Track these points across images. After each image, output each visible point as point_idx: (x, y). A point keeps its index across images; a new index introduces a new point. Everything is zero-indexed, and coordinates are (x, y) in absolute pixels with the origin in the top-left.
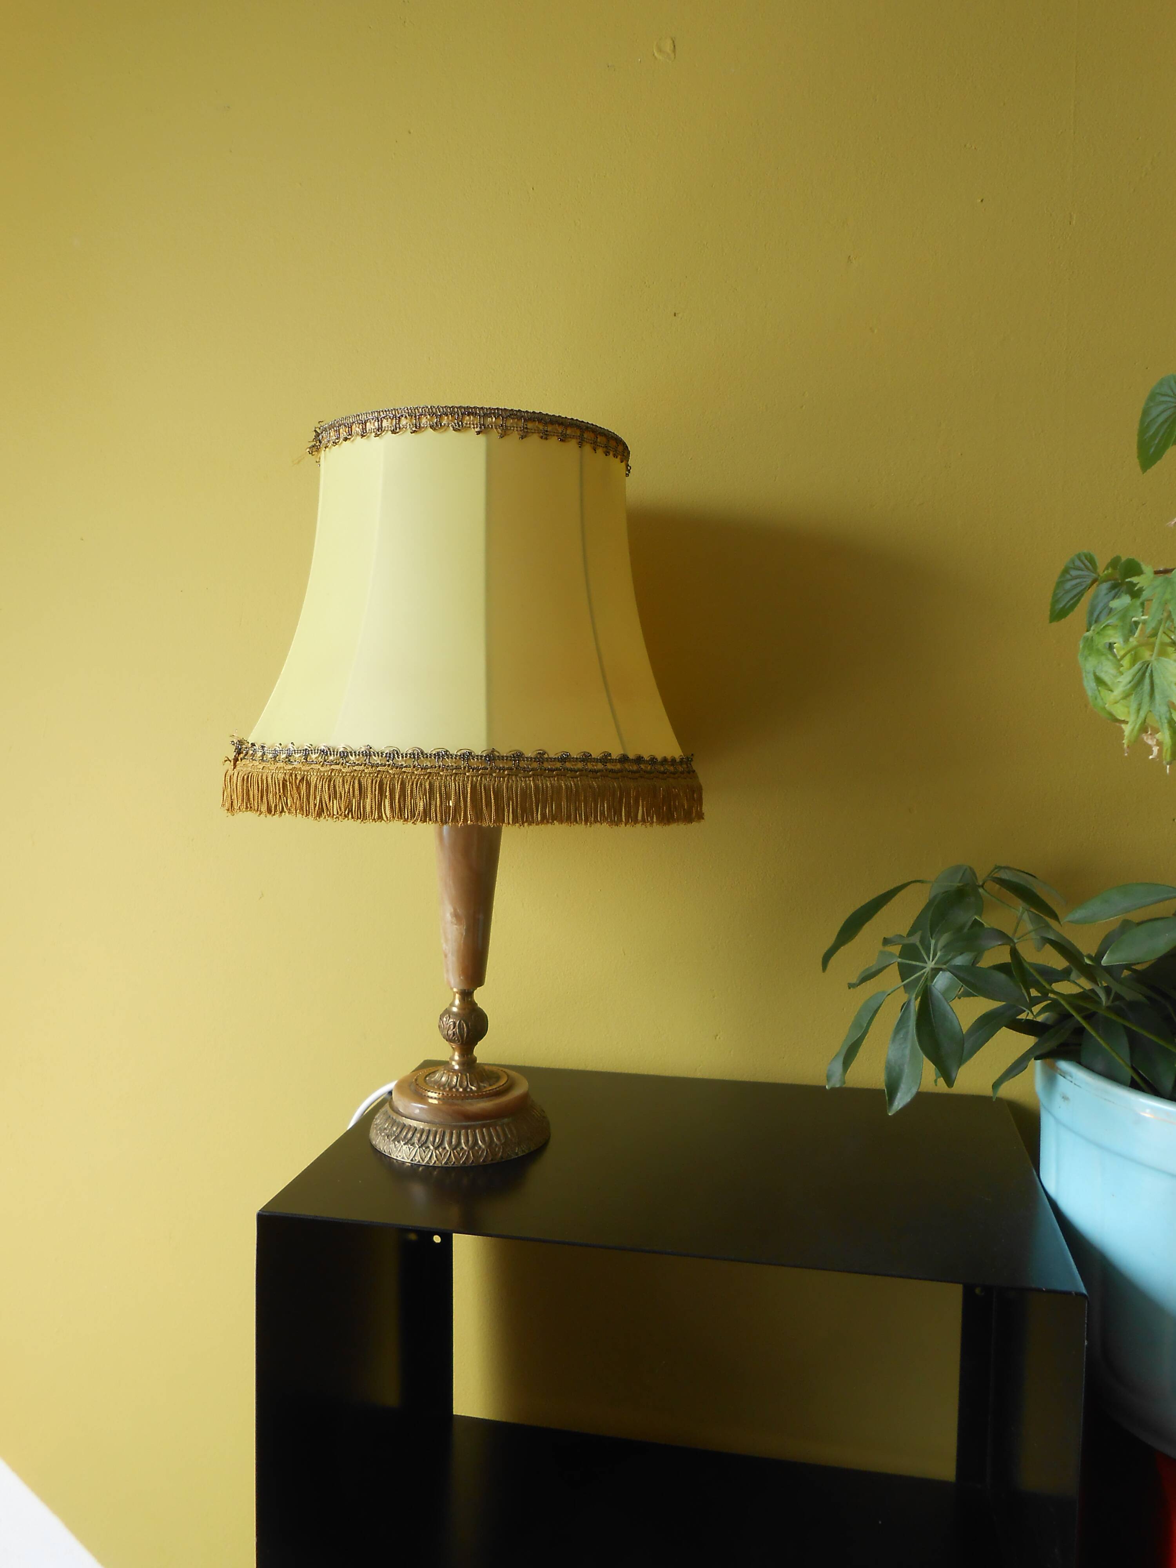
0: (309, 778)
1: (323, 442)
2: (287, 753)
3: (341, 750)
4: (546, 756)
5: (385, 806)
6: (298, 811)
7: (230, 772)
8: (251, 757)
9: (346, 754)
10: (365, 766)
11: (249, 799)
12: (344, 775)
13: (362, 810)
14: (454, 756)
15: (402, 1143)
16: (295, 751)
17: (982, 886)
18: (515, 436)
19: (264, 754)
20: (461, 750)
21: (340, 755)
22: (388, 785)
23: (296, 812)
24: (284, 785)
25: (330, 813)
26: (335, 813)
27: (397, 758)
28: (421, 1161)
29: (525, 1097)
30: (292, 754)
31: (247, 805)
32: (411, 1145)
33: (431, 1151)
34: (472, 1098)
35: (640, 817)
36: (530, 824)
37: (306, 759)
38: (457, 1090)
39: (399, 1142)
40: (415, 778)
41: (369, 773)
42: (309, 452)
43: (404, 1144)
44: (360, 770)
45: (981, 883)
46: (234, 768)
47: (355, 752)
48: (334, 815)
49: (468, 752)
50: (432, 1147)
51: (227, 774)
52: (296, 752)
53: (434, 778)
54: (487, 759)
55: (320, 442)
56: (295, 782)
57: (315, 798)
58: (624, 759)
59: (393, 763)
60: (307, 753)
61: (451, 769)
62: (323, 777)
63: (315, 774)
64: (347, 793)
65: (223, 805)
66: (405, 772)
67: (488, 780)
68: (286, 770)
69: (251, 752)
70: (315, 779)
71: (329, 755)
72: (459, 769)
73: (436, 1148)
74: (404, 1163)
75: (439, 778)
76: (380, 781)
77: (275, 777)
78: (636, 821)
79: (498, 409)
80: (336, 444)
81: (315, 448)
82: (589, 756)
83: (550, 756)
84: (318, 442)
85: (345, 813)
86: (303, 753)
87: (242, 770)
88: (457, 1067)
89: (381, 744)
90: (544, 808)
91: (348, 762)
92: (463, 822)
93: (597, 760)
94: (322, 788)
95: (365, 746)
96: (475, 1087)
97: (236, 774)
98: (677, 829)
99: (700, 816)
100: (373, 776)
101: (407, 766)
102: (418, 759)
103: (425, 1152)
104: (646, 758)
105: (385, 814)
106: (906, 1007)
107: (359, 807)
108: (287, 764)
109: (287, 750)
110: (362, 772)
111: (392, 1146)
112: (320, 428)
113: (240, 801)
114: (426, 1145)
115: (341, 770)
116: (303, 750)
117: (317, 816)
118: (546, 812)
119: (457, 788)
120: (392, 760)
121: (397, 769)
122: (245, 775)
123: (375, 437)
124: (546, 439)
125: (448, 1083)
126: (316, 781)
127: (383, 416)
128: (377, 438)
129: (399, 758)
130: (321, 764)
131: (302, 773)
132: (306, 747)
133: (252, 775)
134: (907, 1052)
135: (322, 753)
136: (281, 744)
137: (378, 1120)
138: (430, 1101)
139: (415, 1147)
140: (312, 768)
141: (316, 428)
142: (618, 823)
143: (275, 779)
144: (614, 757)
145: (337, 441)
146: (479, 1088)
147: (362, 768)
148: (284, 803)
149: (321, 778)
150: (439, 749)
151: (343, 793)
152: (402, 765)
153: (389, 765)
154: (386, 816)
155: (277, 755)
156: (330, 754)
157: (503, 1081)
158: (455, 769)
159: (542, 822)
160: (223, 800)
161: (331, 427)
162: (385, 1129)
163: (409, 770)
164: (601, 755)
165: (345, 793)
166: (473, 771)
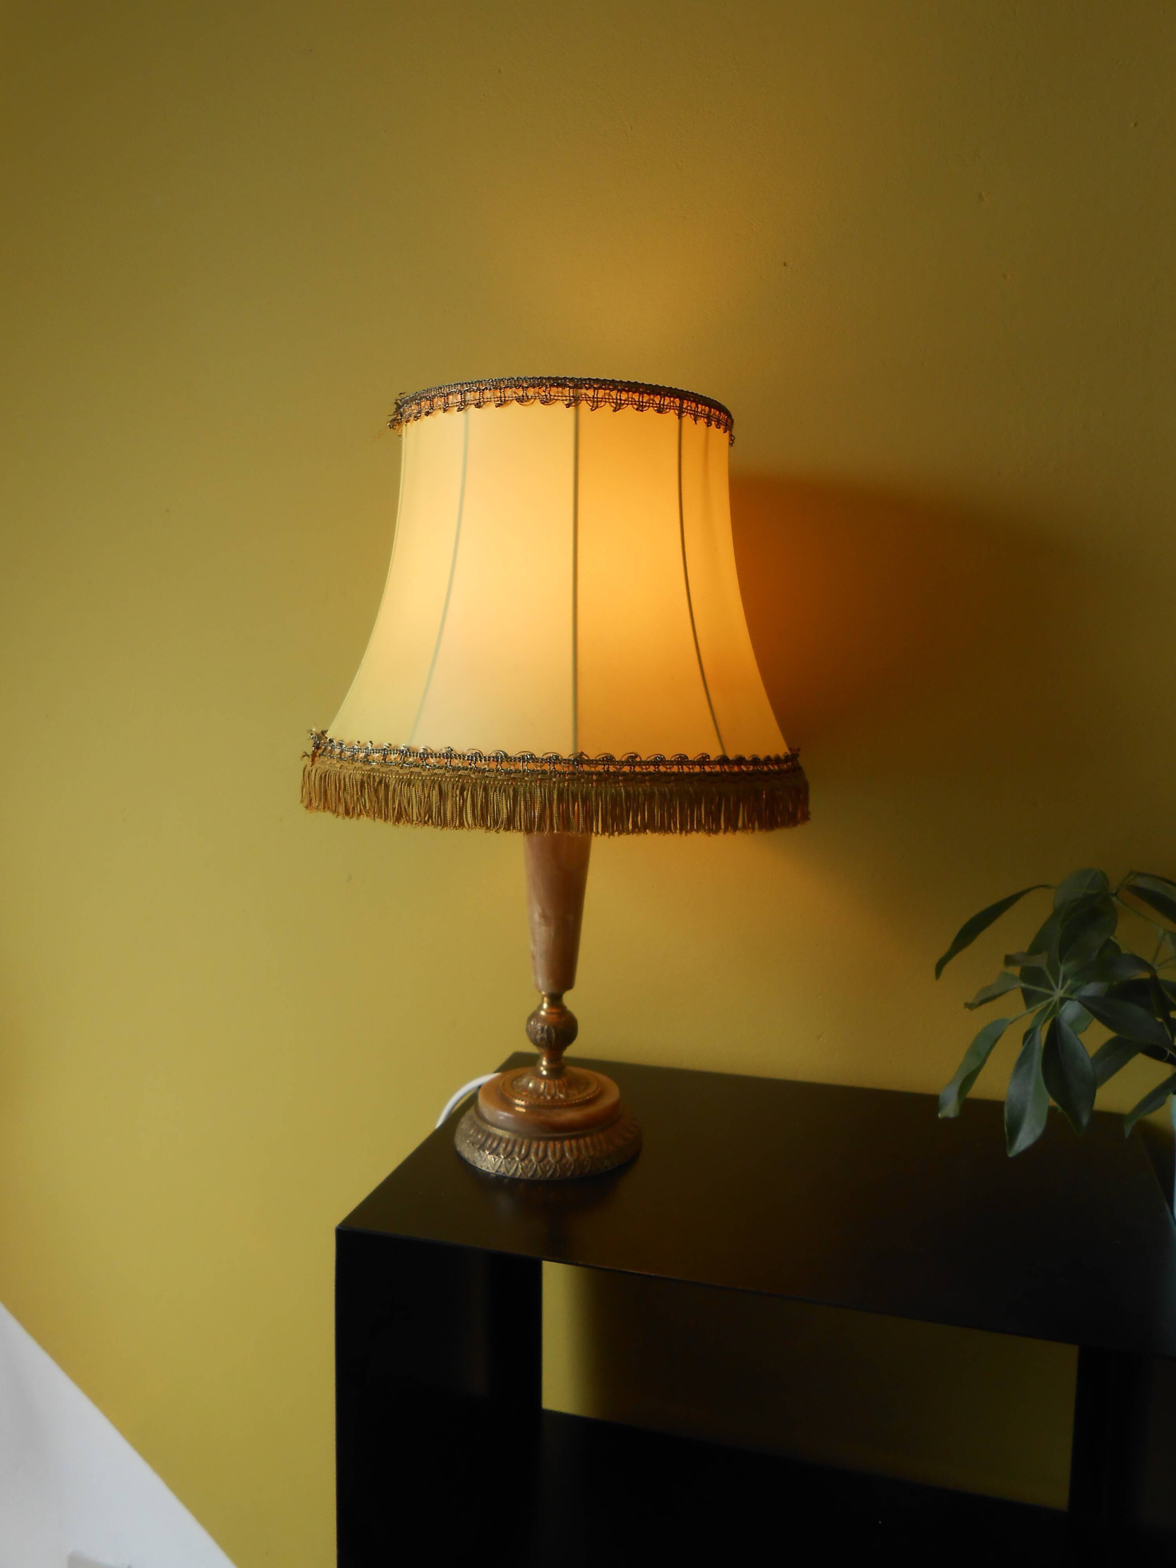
0: (387, 780)
1: (404, 416)
2: (366, 752)
3: (422, 751)
4: (638, 759)
5: (466, 810)
6: (376, 815)
7: (309, 768)
8: (329, 754)
9: (426, 756)
10: (445, 769)
11: (326, 799)
12: (424, 778)
13: (442, 816)
14: (540, 760)
15: (487, 1152)
16: (373, 750)
17: (1116, 895)
18: (607, 408)
19: (342, 751)
20: (547, 753)
21: (420, 757)
22: (470, 790)
23: (374, 816)
24: (362, 786)
25: (409, 818)
26: (415, 818)
27: (479, 761)
28: (506, 1173)
29: (615, 1106)
30: (371, 753)
31: (324, 805)
32: (497, 1155)
33: (517, 1163)
34: (560, 1107)
35: (740, 824)
36: (620, 834)
37: (384, 759)
38: (545, 1098)
39: (484, 1151)
40: (498, 784)
41: (450, 777)
42: (390, 426)
43: (489, 1154)
44: (440, 774)
45: (1114, 892)
46: (312, 765)
47: (435, 754)
48: (413, 820)
49: (555, 756)
50: (517, 1159)
51: (306, 769)
52: (375, 751)
53: (519, 784)
54: (576, 763)
55: (402, 416)
56: (374, 784)
57: (394, 802)
58: (723, 760)
59: (475, 767)
60: (386, 752)
61: (536, 775)
62: (402, 780)
63: (394, 777)
64: (427, 799)
65: (302, 801)
66: (487, 777)
67: (576, 786)
68: (364, 771)
69: (329, 748)
70: (394, 782)
71: (408, 756)
72: (544, 774)
73: (522, 1160)
74: (488, 1174)
75: (524, 784)
76: (461, 787)
77: (352, 778)
78: (735, 828)
79: (589, 379)
80: (418, 419)
81: (398, 420)
82: (685, 759)
83: (642, 760)
84: (399, 415)
85: (425, 819)
86: (382, 753)
87: (320, 768)
88: (545, 1073)
89: (462, 746)
90: (635, 816)
91: (428, 765)
92: (549, 831)
93: (694, 763)
94: (401, 792)
95: (446, 748)
96: (563, 1094)
97: (314, 771)
98: (781, 835)
99: (806, 817)
100: (454, 781)
101: (490, 770)
102: (502, 763)
103: (510, 1163)
104: (748, 758)
105: (467, 821)
106: (1029, 1036)
107: (439, 813)
108: (365, 764)
109: (366, 749)
110: (443, 776)
111: (476, 1154)
112: (401, 401)
113: (317, 800)
114: (512, 1156)
115: (421, 773)
116: (382, 750)
117: (396, 822)
118: (637, 820)
119: (543, 795)
120: (475, 764)
121: (479, 773)
122: (323, 773)
123: (458, 411)
124: (642, 411)
125: (536, 1090)
126: (395, 784)
127: (466, 389)
128: (460, 412)
129: (481, 761)
130: (400, 765)
131: (381, 775)
132: (385, 747)
133: (329, 774)
134: (1031, 1089)
135: (401, 754)
136: (359, 742)
137: (464, 1124)
138: (517, 1109)
139: (500, 1157)
140: (391, 770)
141: (397, 400)
142: (716, 831)
143: (352, 780)
144: (712, 758)
145: (419, 415)
146: (567, 1095)
147: (441, 771)
148: (363, 805)
149: (399, 782)
150: (524, 752)
151: (423, 797)
152: (485, 769)
153: (471, 769)
154: (468, 824)
155: (356, 754)
156: (410, 756)
157: (593, 1088)
158: (541, 774)
159: (633, 831)
160: (302, 796)
161: (413, 399)
162: (471, 1136)
163: (492, 775)
164: (699, 757)
165: (425, 798)
166: (560, 776)
